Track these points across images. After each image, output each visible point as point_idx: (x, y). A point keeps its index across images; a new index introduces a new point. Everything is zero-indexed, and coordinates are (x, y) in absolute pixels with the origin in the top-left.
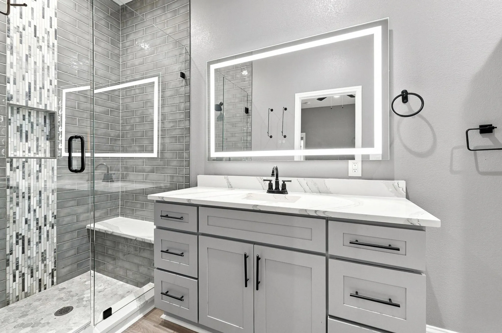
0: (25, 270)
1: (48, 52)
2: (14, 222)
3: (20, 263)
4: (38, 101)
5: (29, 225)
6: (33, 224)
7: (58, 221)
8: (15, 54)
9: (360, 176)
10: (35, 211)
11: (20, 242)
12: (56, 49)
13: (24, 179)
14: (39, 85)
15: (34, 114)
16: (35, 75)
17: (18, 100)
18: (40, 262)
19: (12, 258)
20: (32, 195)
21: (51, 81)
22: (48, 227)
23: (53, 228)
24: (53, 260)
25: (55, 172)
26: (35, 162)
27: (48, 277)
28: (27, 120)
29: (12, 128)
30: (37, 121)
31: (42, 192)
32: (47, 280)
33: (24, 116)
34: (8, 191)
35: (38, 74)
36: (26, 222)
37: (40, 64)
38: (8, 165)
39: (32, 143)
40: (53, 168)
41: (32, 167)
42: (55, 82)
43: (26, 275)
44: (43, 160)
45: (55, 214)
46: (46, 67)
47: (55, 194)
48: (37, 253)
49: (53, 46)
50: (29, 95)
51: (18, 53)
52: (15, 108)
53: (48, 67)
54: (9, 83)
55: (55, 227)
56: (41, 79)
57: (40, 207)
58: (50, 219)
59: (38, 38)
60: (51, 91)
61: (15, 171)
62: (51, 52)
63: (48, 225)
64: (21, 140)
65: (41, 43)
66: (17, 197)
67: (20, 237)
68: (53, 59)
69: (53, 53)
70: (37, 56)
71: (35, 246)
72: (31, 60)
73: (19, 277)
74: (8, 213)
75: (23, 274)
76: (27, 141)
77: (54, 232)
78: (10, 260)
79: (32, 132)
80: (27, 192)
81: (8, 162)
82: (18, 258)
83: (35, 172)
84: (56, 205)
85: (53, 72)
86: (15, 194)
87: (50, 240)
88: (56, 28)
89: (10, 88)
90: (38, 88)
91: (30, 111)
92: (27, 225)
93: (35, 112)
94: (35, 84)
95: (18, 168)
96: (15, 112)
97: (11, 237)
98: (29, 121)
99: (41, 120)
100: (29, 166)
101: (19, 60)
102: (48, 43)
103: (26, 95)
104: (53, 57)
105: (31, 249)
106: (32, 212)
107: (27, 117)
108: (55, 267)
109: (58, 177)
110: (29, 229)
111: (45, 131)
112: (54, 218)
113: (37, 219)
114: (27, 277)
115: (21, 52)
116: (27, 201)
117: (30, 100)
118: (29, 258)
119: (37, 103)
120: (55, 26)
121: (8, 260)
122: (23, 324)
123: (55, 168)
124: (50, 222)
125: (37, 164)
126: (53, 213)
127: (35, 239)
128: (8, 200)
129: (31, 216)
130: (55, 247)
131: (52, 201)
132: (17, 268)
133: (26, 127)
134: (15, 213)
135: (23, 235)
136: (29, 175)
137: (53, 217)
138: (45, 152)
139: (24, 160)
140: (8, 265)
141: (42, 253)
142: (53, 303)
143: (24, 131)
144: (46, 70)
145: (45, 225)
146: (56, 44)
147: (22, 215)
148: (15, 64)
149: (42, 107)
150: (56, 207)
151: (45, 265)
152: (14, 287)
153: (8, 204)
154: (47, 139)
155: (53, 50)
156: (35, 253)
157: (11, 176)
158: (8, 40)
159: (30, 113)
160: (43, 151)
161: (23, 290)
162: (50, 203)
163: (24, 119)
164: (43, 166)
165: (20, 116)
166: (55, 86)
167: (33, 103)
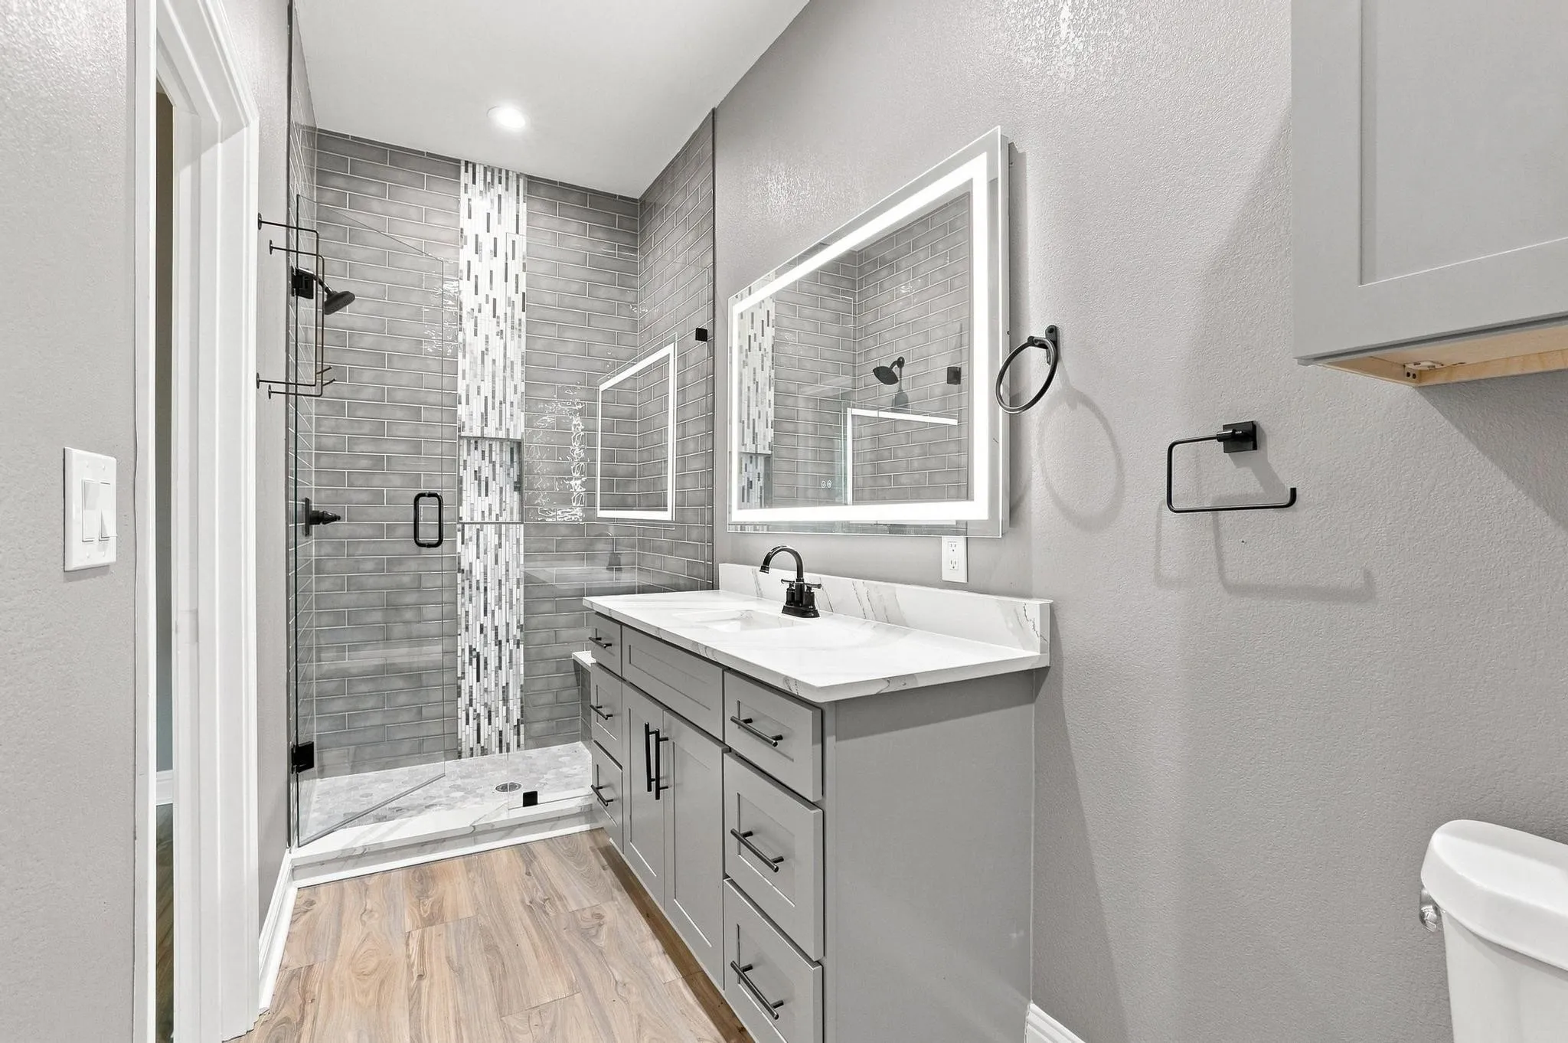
0: (482, 711)
1: (512, 339)
2: (467, 628)
3: (474, 697)
4: (498, 426)
5: (486, 636)
6: (491, 634)
7: (526, 635)
8: (467, 355)
9: (963, 580)
10: (493, 612)
11: (475, 660)
12: (524, 329)
13: (478, 558)
14: (499, 397)
15: (496, 446)
16: (494, 382)
17: (471, 429)
18: (501, 703)
19: (465, 685)
20: (489, 586)
21: (515, 386)
22: (512, 645)
23: (518, 647)
24: (519, 705)
25: (522, 547)
26: (493, 531)
27: (512, 731)
28: (487, 459)
29: (469, 474)
30: (501, 458)
31: (503, 582)
32: (510, 737)
33: (483, 452)
34: (459, 575)
35: (497, 379)
36: (482, 632)
37: (500, 363)
38: (459, 534)
39: (494, 498)
40: (518, 540)
41: (489, 540)
42: (522, 388)
43: (482, 718)
44: (503, 526)
45: (522, 622)
46: (508, 363)
47: (522, 586)
48: (496, 685)
49: (520, 325)
50: (485, 417)
51: (472, 352)
52: (473, 441)
53: (512, 362)
54: (460, 403)
55: (522, 646)
56: (502, 388)
57: (500, 608)
58: (515, 631)
59: (498, 317)
60: (515, 404)
61: (467, 544)
62: (516, 337)
63: (511, 642)
64: (480, 495)
65: (502, 326)
66: (470, 587)
67: (474, 653)
68: (519, 347)
69: (520, 336)
70: (496, 352)
71: (493, 674)
72: (488, 360)
73: (474, 719)
74: (459, 613)
75: (479, 715)
76: (487, 495)
77: (520, 654)
78: (463, 688)
79: (494, 479)
80: (482, 581)
81: (459, 531)
82: (472, 687)
83: (493, 547)
84: (522, 606)
85: (518, 369)
86: (467, 583)
87: (514, 667)
88: (525, 291)
89: (462, 410)
90: (497, 404)
91: (491, 443)
92: (483, 635)
93: (498, 443)
94: (493, 397)
95: (471, 539)
96: (473, 447)
97: (463, 650)
98: (491, 461)
99: (507, 457)
100: (486, 536)
101: (473, 363)
102: (513, 322)
103: (482, 418)
104: (519, 342)
105: (489, 676)
106: (489, 615)
107: (487, 454)
108: (522, 716)
109: (525, 556)
110: (486, 644)
111: (511, 474)
112: (519, 630)
113: (496, 628)
114: (484, 722)
115: (475, 352)
116: (482, 595)
117: (486, 426)
118: (486, 690)
119: (497, 429)
120: (523, 288)
121: (459, 687)
122: (459, 786)
123: (522, 541)
124: (515, 636)
125: (496, 534)
126: (518, 622)
127: (493, 664)
128: (459, 591)
129: (487, 622)
130: (522, 683)
131: (517, 599)
132: (471, 705)
133: (486, 472)
134: (467, 613)
135: (478, 651)
136: (485, 553)
137: (518, 627)
138: (512, 513)
139: (478, 526)
140: (459, 695)
141: (503, 687)
142: (504, 772)
143: (483, 479)
144: (508, 370)
145: (508, 641)
146: (524, 320)
147: (477, 618)
148: (467, 371)
149: (502, 434)
150: (522, 612)
151: (508, 709)
152: (467, 733)
153: (459, 596)
154: (515, 491)
155: (520, 330)
156: (493, 684)
157: (462, 554)
158: (460, 335)
159: (490, 446)
160: (508, 510)
161: (479, 741)
162: (514, 602)
163: (483, 459)
164: (503, 537)
165: (477, 454)
166: (522, 393)
167: (490, 432)
